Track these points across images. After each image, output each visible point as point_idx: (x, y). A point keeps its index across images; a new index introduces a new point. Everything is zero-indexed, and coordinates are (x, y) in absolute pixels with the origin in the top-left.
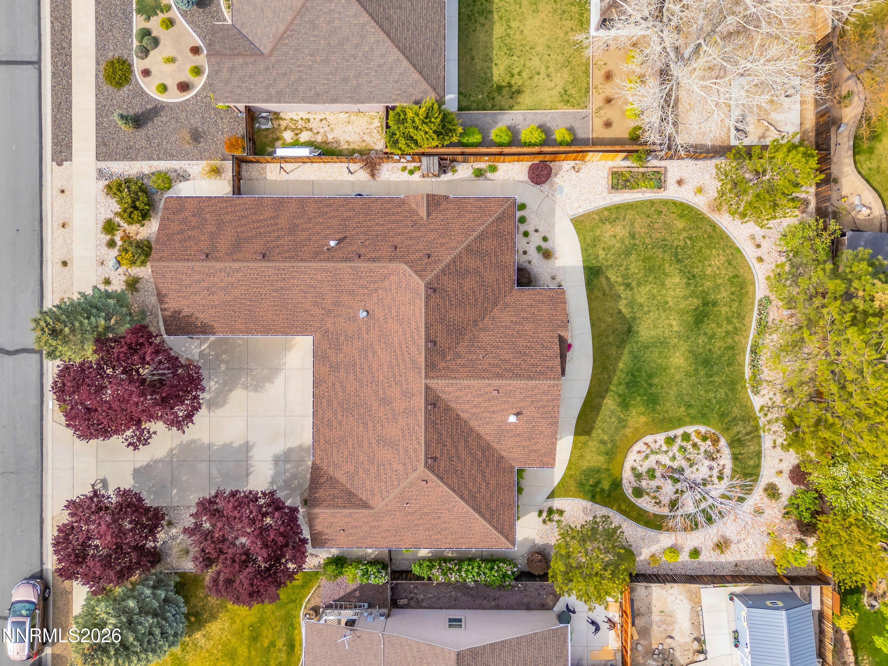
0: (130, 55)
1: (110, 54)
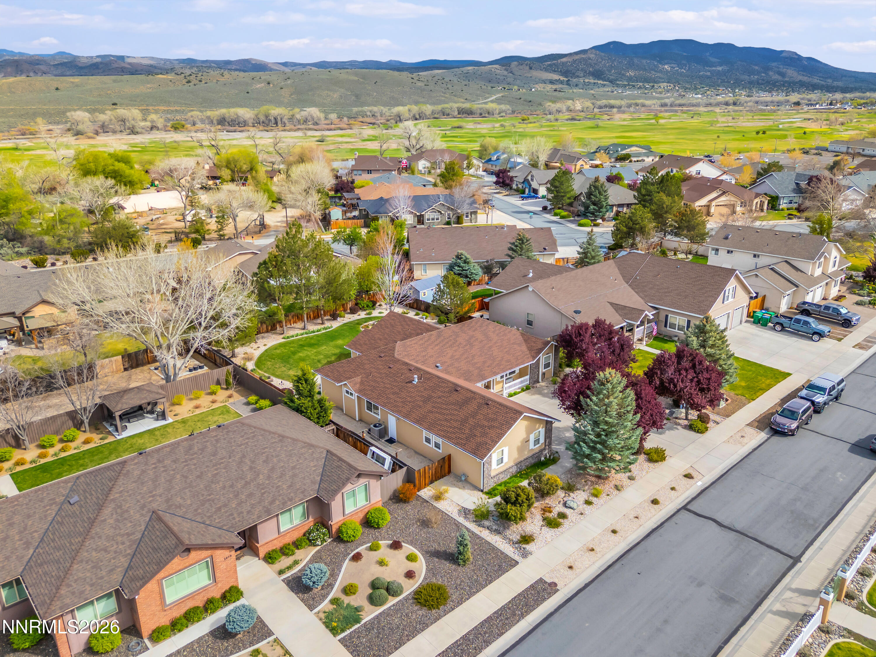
0: (406, 599)
1: (420, 613)
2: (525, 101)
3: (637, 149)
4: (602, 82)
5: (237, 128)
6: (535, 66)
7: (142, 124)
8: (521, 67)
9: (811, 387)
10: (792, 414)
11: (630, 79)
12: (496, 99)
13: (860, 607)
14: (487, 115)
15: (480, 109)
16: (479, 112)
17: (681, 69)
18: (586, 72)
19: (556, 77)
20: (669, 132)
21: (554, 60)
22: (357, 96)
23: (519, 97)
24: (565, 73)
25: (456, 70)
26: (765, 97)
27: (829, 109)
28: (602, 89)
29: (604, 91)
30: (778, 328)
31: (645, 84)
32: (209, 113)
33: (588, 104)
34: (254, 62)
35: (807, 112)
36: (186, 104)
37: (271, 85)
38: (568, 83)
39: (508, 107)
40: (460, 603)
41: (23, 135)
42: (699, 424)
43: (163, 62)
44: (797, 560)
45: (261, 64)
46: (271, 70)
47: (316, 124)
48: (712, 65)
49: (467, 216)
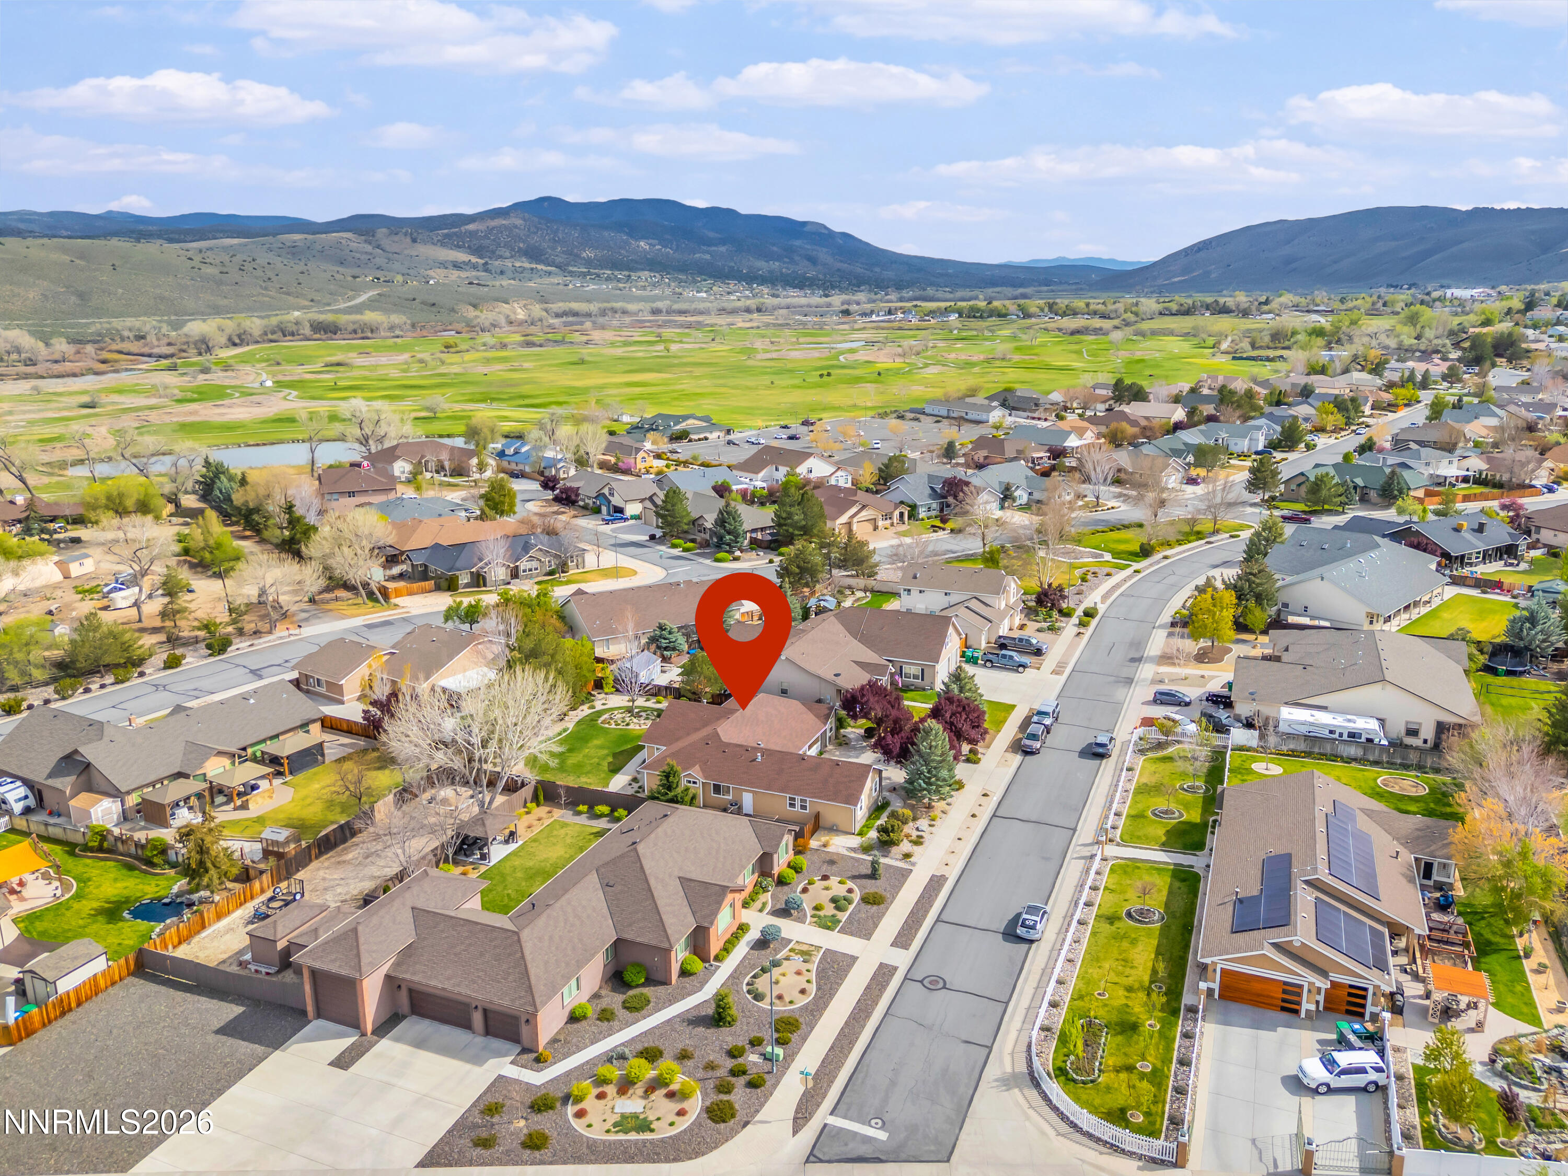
2: (423, 303)
3: (696, 422)
4: (544, 268)
6: (420, 237)
8: (396, 238)
9: (1040, 713)
10: (1034, 737)
11: (589, 263)
12: (370, 300)
13: (1118, 845)
14: (369, 335)
15: (354, 323)
16: (351, 327)
17: (666, 247)
18: (513, 250)
19: (462, 256)
20: (698, 371)
21: (453, 226)
22: (81, 296)
23: (411, 297)
24: (478, 251)
25: (270, 239)
26: (795, 297)
27: (889, 321)
28: (547, 280)
29: (553, 284)
30: (989, 664)
31: (616, 273)
33: (537, 310)
35: (864, 328)
38: (486, 268)
39: (404, 318)
40: (894, 898)
42: (972, 756)
44: (1075, 830)
47: (31, 362)
48: (710, 243)
49: (572, 561)
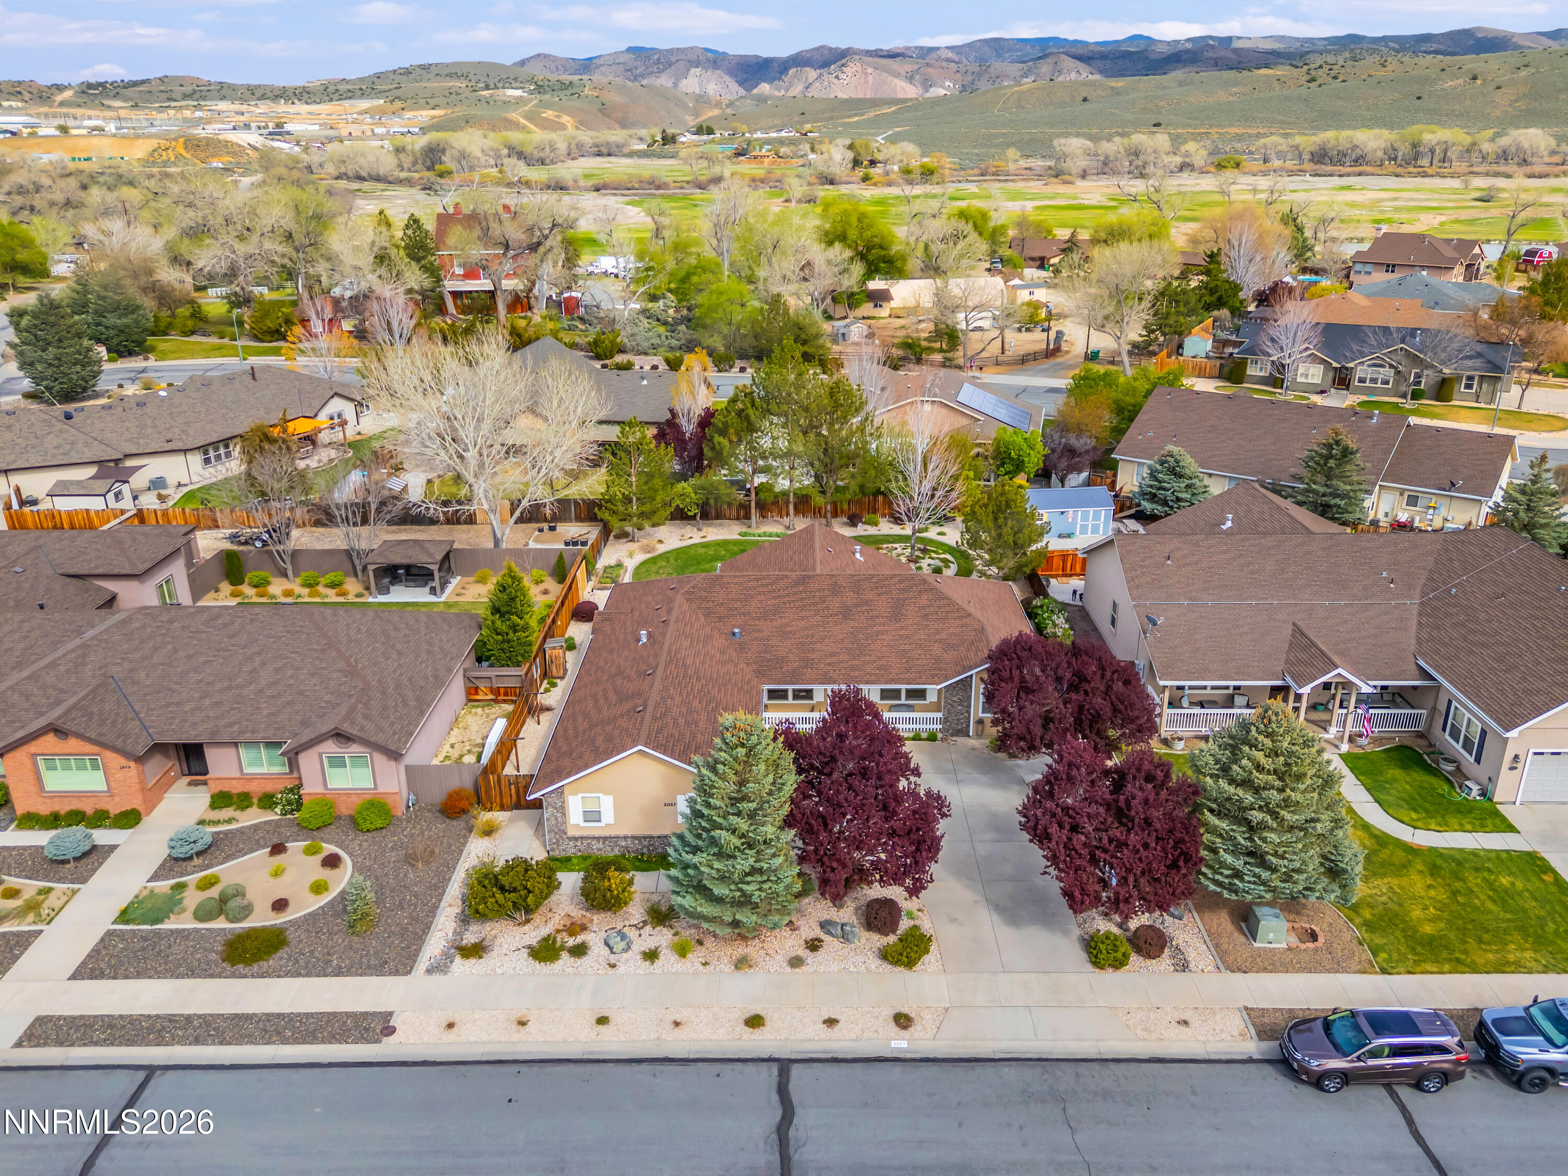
0: (230, 932)
1: (212, 957)
5: (1329, 168)
7: (1167, 159)
32: (1298, 140)
34: (1480, 35)
36: (1282, 122)
37: (1479, 82)
41: (982, 175)
43: (1299, 44)
45: (1497, 38)
46: (1517, 47)
49: (1468, 386)
